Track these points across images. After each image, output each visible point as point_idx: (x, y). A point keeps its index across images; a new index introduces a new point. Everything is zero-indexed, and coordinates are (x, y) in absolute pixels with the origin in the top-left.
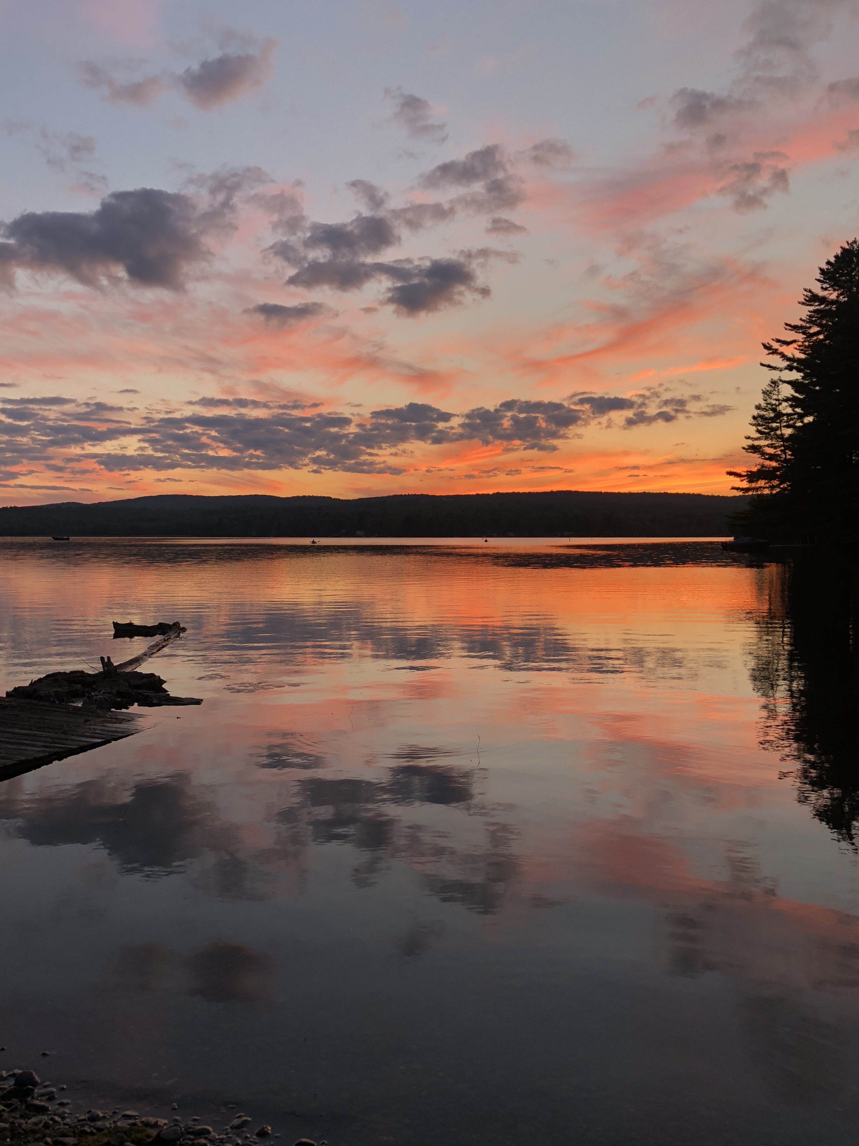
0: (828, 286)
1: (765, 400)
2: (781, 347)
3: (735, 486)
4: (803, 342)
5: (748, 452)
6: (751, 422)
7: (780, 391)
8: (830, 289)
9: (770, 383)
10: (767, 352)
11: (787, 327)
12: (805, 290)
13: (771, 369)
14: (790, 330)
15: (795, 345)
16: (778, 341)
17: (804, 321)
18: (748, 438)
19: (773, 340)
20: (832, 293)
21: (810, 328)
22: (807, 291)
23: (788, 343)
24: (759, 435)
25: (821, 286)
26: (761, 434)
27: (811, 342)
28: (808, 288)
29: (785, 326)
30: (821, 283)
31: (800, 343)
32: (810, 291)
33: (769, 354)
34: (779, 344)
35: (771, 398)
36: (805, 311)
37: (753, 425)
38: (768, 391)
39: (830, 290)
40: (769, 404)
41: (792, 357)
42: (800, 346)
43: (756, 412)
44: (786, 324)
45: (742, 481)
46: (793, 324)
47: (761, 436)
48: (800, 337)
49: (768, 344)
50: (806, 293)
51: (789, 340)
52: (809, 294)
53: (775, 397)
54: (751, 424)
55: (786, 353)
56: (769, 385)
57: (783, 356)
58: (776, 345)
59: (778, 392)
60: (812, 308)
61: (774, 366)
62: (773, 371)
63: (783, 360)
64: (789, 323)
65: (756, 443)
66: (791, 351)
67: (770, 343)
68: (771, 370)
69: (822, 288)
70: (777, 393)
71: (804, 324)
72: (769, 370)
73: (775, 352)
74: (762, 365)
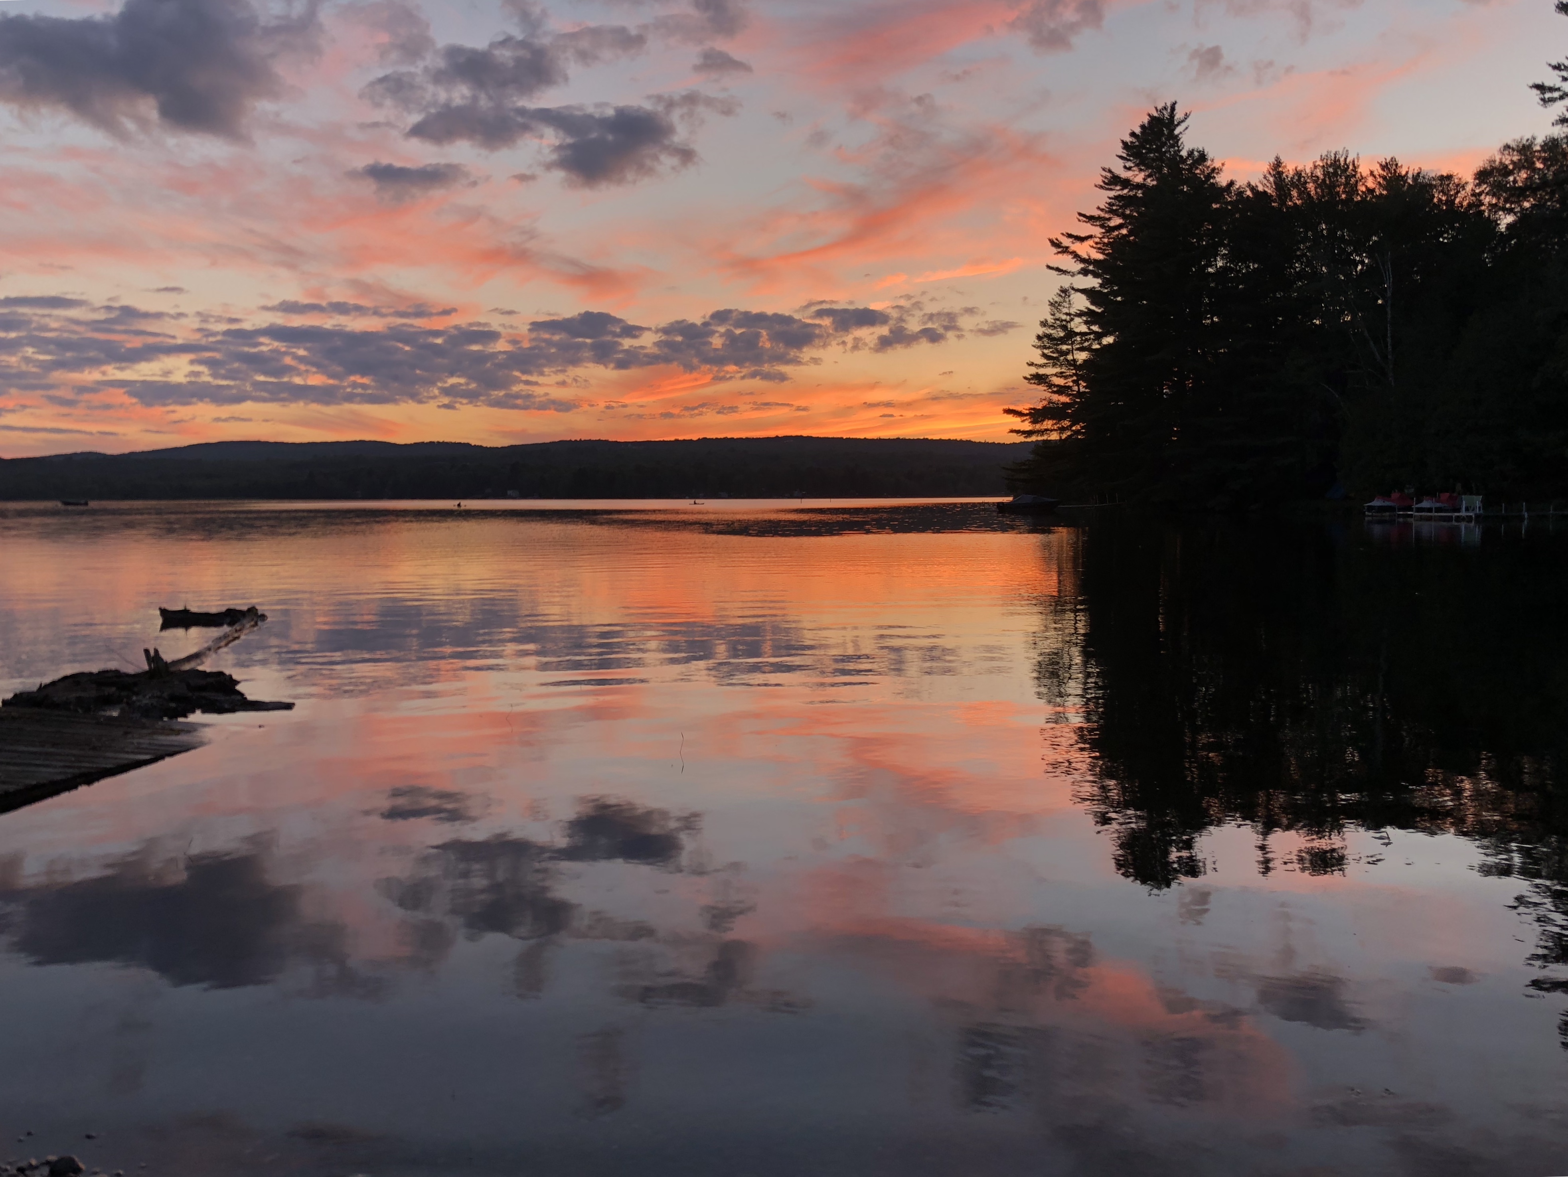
0: (1132, 165)
1: (1052, 315)
2: (1073, 245)
3: (1014, 429)
4: (1100, 238)
5: (1031, 383)
6: (1034, 344)
7: (1072, 302)
8: (1134, 169)
9: (1059, 292)
10: (1055, 250)
11: (1081, 218)
12: (1104, 169)
13: (1060, 273)
14: (1084, 221)
15: (1091, 242)
16: (1070, 236)
17: (1102, 210)
18: (1031, 364)
19: (1063, 234)
20: (1137, 175)
21: (1109, 219)
22: (1106, 171)
23: (1081, 239)
24: (1045, 361)
25: (1123, 164)
26: (1047, 360)
27: (1111, 238)
28: (1107, 167)
29: (1078, 217)
30: (1123, 161)
31: (1097, 240)
32: (1110, 171)
33: (1059, 252)
34: (1071, 240)
35: (1060, 311)
36: (1104, 197)
37: (1037, 348)
38: (1056, 302)
39: (1134, 171)
40: (1058, 320)
41: (1087, 257)
42: (1097, 243)
43: (1041, 331)
44: (1080, 214)
45: (1023, 421)
46: (1088, 214)
47: (1048, 362)
48: (1097, 231)
49: (1057, 239)
50: (1104, 173)
51: (1083, 235)
52: (1109, 175)
53: (1065, 310)
54: (1034, 346)
55: (1079, 253)
56: (1058, 294)
57: (1076, 256)
58: (1066, 242)
59: (1070, 304)
60: (1112, 194)
61: (1064, 269)
62: (1063, 276)
63: (1075, 262)
64: (1083, 212)
65: (1042, 371)
66: (1086, 250)
67: (1059, 239)
68: (1060, 275)
69: (1125, 167)
70: (1068, 306)
71: (1102, 214)
72: (1058, 275)
73: (1065, 250)
74: (1049, 267)
